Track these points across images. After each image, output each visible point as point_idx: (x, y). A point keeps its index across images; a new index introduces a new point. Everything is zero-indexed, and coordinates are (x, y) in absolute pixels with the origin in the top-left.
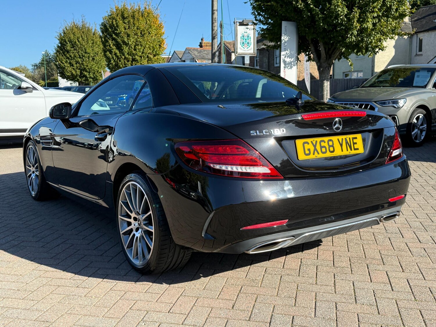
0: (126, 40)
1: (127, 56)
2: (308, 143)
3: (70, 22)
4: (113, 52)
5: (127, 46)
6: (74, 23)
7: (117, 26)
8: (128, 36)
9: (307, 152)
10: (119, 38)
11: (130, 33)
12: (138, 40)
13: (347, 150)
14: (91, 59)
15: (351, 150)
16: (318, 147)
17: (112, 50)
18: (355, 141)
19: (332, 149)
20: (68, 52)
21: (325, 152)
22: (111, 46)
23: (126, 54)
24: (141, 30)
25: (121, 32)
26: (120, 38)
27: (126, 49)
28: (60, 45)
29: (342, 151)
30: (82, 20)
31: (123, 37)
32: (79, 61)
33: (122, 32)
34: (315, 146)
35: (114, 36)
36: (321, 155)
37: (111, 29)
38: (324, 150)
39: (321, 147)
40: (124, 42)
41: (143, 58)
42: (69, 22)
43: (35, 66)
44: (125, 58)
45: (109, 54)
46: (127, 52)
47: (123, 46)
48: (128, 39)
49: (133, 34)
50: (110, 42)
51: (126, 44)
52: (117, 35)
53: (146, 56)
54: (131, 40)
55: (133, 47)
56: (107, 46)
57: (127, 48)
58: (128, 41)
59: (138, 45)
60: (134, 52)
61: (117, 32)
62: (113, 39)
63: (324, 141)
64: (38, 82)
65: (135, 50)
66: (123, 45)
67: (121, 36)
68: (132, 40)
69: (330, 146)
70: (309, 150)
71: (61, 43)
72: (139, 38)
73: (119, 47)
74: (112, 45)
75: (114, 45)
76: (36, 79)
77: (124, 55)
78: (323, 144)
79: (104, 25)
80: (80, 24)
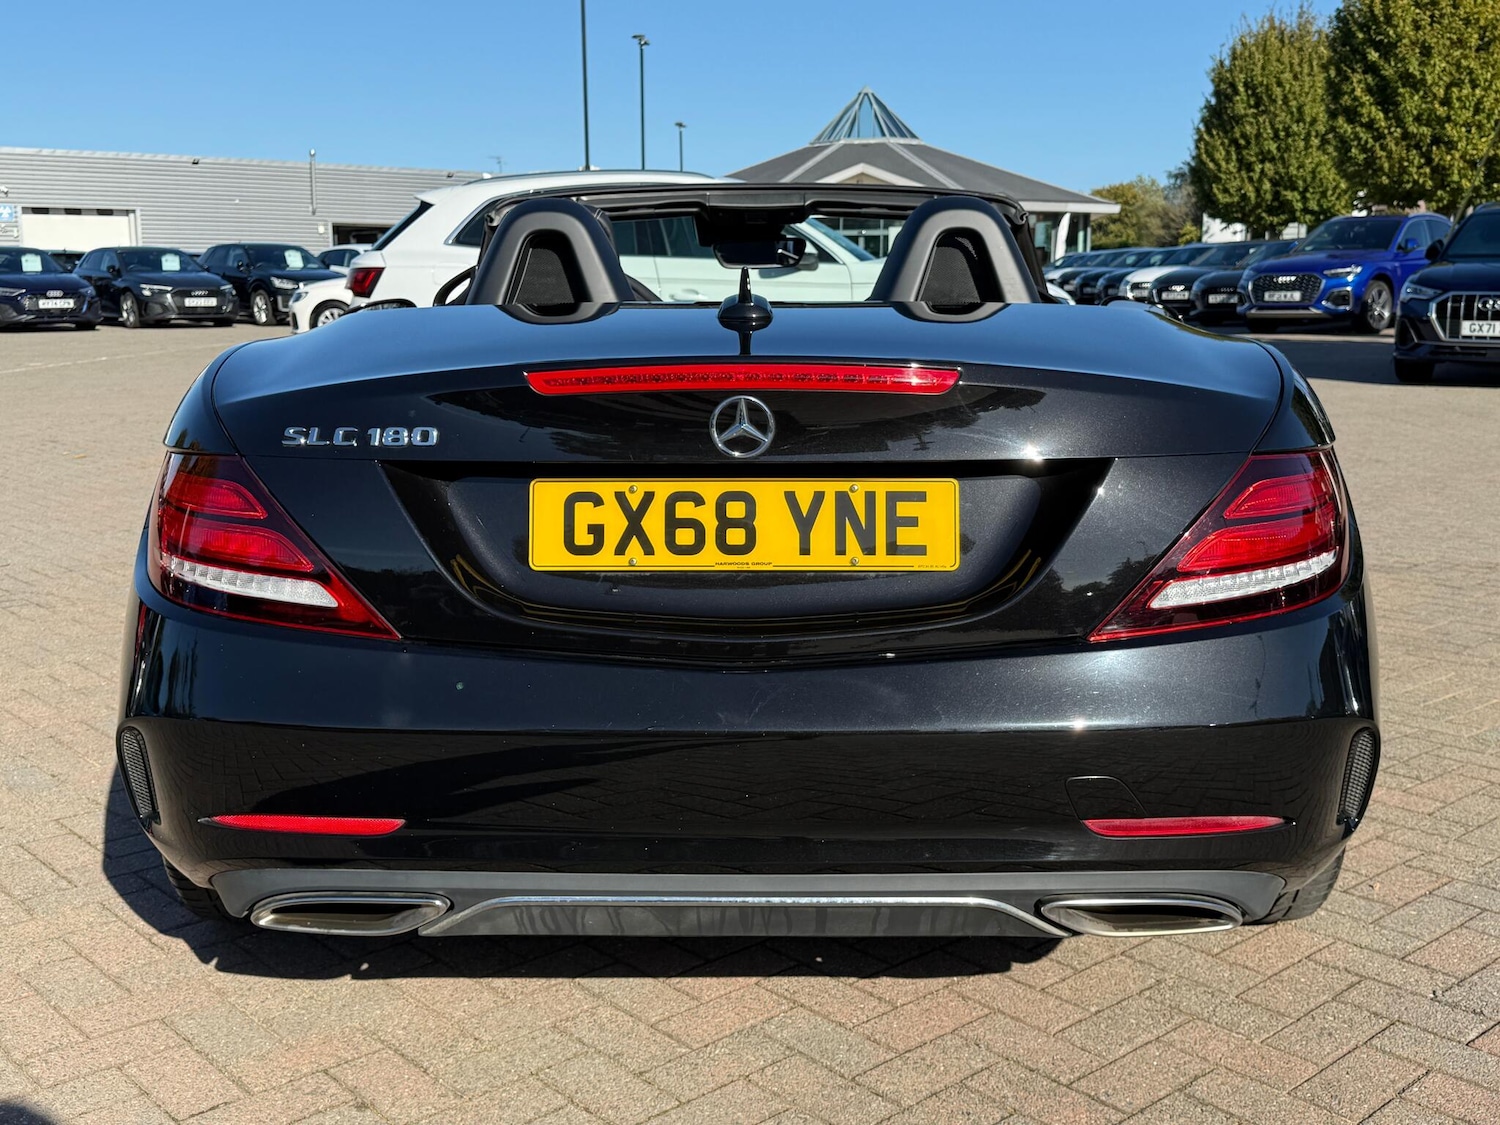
0: (1414, 68)
1: (1413, 129)
2: (597, 501)
3: (1259, 20)
4: (1363, 114)
5: (1417, 91)
6: (1271, 20)
7: (1389, 19)
8: (1426, 51)
9: (583, 538)
10: (1390, 65)
11: (1435, 40)
12: (1464, 63)
13: (841, 550)
14: (1315, 142)
15: (870, 550)
16: (654, 524)
17: (1359, 109)
18: (904, 509)
19: (736, 537)
20: (1238, 120)
21: (696, 548)
22: (1356, 93)
23: (1411, 119)
24: (1482, 23)
25: (1400, 40)
26: (1393, 63)
27: (1411, 103)
28: (1213, 101)
29: (805, 550)
30: (1301, 7)
31: (1403, 59)
32: (1269, 151)
33: (1406, 41)
34: (635, 518)
35: (1374, 56)
36: (664, 560)
37: (1364, 33)
38: (685, 537)
39: (673, 523)
40: (1407, 78)
41: (1473, 130)
42: (1255, 19)
43: (1176, 177)
44: (1406, 135)
45: (1345, 125)
46: (1415, 112)
47: (1401, 90)
48: (1421, 64)
49: (1448, 43)
50: (1356, 78)
51: (1414, 83)
52: (1387, 50)
53: (1489, 122)
54: (1435, 65)
55: (1441, 93)
56: (1346, 93)
57: (1416, 98)
58: (1422, 73)
59: (1458, 84)
60: (1441, 111)
61: (1386, 41)
62: (1371, 69)
63: (698, 500)
64: (1177, 229)
65: (1446, 102)
66: (1404, 86)
67: (1401, 56)
68: (1437, 68)
69: (725, 523)
70: (597, 531)
71: (1217, 93)
72: (1466, 57)
73: (1385, 96)
74: (1359, 90)
75: (1369, 90)
76: (1173, 220)
77: (1400, 123)
78: (684, 510)
79: (1342, 19)
80: (1291, 23)
